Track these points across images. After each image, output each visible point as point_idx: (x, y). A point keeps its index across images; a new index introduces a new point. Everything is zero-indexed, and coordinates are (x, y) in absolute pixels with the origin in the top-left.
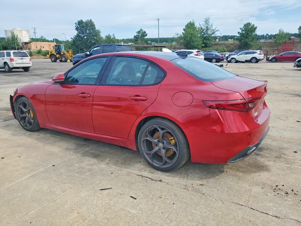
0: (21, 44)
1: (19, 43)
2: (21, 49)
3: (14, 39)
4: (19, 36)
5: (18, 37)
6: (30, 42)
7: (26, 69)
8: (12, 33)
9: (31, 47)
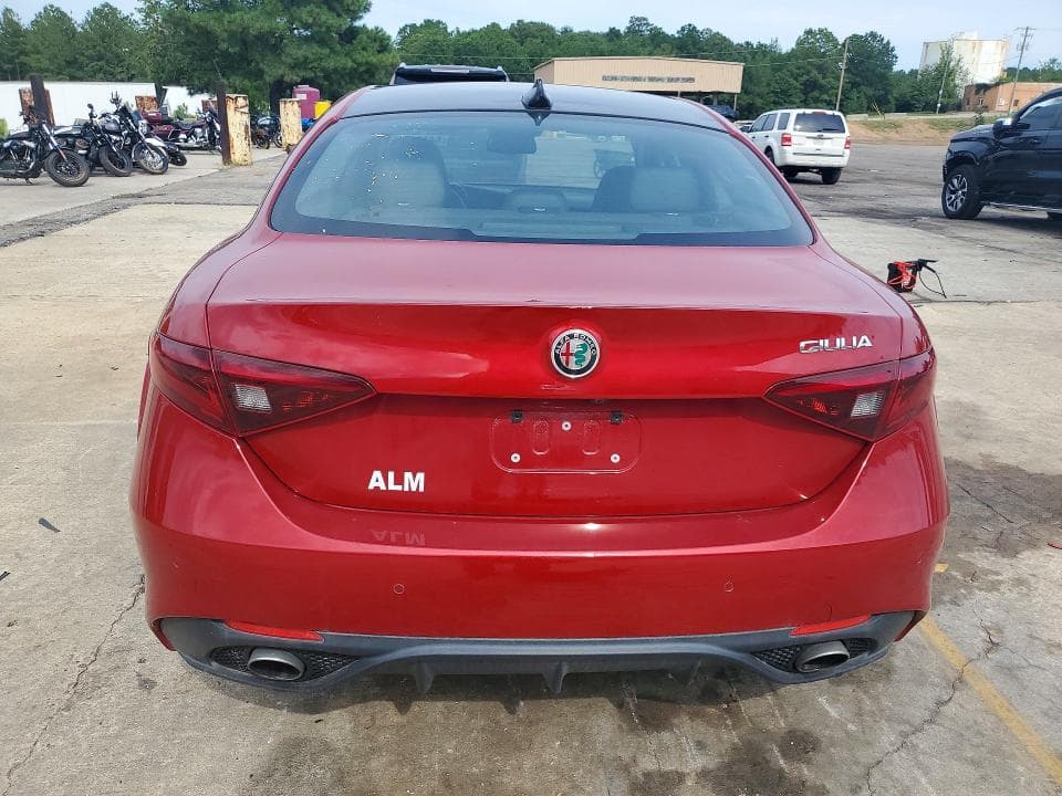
0: (961, 93)
1: (955, 86)
2: (959, 108)
3: (944, 72)
4: (965, 65)
5: (961, 64)
6: (997, 84)
7: (830, 175)
8: (947, 52)
9: (994, 102)
